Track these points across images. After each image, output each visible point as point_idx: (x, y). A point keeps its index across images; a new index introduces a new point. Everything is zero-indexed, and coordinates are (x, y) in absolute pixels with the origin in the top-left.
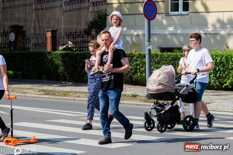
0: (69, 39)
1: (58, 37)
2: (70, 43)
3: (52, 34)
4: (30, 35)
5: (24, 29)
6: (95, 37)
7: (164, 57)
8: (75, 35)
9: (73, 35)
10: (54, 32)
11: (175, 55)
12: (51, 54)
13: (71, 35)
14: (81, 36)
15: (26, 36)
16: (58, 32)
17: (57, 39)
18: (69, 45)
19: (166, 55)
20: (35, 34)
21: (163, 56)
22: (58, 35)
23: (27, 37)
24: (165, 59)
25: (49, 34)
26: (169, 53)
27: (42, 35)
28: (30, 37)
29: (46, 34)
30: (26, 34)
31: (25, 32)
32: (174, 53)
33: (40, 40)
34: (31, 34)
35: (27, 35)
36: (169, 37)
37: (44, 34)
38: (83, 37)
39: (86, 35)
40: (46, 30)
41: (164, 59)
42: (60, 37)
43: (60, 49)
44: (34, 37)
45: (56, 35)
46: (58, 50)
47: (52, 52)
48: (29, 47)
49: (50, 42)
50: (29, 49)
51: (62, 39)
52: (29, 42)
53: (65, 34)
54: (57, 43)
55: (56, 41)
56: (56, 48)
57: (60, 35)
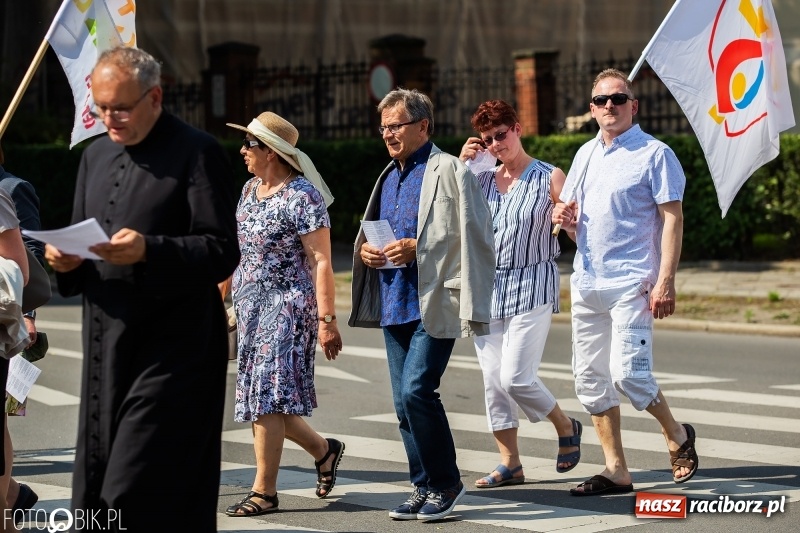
1: (560, 80)
3: (538, 67)
4: (450, 76)
5: (428, 52)
10: (545, 62)
15: (436, 80)
16: (562, 61)
17: (560, 88)
20: (470, 70)
22: (561, 70)
23: (441, 84)
25: (525, 71)
27: (500, 74)
28: (450, 85)
29: (513, 70)
30: (437, 71)
31: (430, 62)
33: (491, 92)
34: (454, 71)
35: (441, 76)
37: (504, 70)
40: (515, 54)
42: (571, 79)
43: (571, 127)
44: (466, 84)
45: (555, 73)
46: (561, 130)
47: (538, 139)
48: (449, 121)
49: (532, 103)
50: (449, 130)
51: (579, 88)
52: (449, 100)
53: (588, 69)
54: (561, 102)
55: (553, 94)
56: (553, 123)
57: (570, 70)
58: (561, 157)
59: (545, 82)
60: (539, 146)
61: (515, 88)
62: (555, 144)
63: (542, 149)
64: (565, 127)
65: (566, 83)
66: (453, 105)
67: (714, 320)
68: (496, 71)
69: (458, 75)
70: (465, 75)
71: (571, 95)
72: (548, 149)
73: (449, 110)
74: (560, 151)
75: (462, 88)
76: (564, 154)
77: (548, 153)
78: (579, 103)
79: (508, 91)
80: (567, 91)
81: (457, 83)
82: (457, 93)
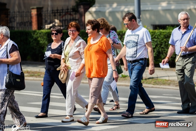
0: (56, 17)
1: (43, 15)
2: (57, 21)
3: (37, 11)
4: (13, 13)
5: (7, 7)
6: (83, 15)
7: (156, 34)
8: (62, 12)
9: (60, 13)
10: (40, 10)
11: (168, 33)
12: (36, 33)
13: (57, 13)
14: (69, 13)
15: (9, 15)
16: (44, 10)
17: (43, 17)
18: (55, 23)
19: (158, 32)
20: (19, 12)
21: (154, 34)
22: (44, 12)
23: (11, 16)
24: (158, 37)
25: (34, 12)
26: (161, 30)
28: (13, 16)
29: (31, 12)
30: (10, 12)
31: (8, 10)
32: (167, 30)
33: (25, 18)
34: (14, 12)
36: (161, 12)
37: (28, 12)
38: (70, 14)
39: (74, 13)
40: (31, 7)
41: (156, 37)
42: (46, 15)
43: (46, 28)
44: (18, 16)
45: (42, 13)
46: (44, 28)
47: (37, 31)
48: (13, 26)
49: (36, 21)
50: (13, 28)
51: (49, 17)
52: (13, 20)
53: (51, 12)
54: (44, 21)
55: (42, 19)
56: (42, 27)
57: (46, 12)
58: (44, 36)
59: (39, 15)
60: (38, 33)
61: (31, 17)
62: (42, 32)
63: (39, 34)
64: (45, 28)
65: (45, 16)
66: (14, 21)
67: (85, 80)
68: (26, 12)
69: (15, 13)
70: (18, 13)
71: (46, 19)
72: (40, 34)
73: (13, 23)
74: (43, 34)
75: (17, 17)
76: (44, 35)
77: (40, 35)
78: (49, 21)
79: (29, 18)
80: (45, 18)
81: (15, 15)
82: (15, 18)
